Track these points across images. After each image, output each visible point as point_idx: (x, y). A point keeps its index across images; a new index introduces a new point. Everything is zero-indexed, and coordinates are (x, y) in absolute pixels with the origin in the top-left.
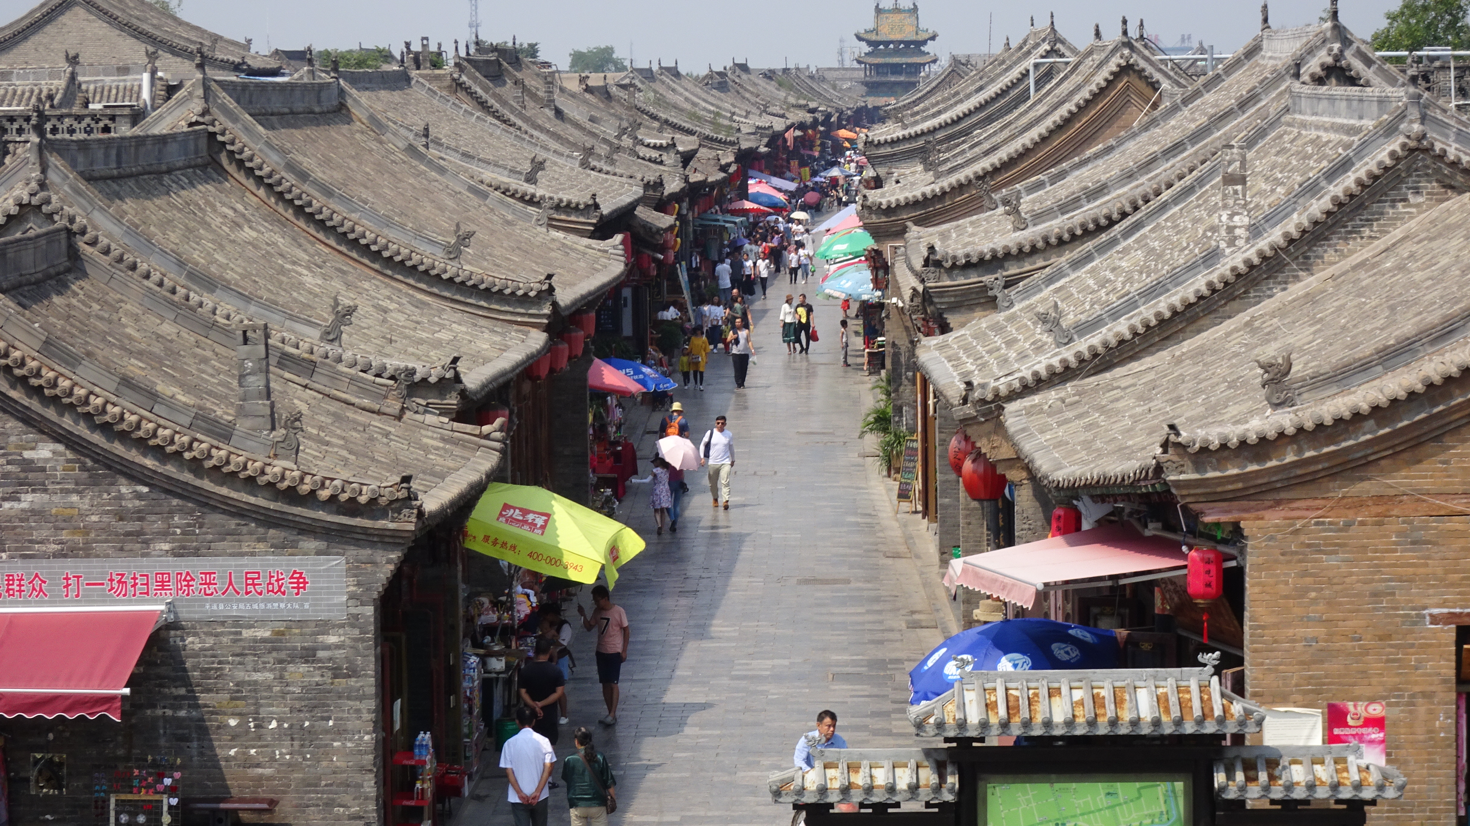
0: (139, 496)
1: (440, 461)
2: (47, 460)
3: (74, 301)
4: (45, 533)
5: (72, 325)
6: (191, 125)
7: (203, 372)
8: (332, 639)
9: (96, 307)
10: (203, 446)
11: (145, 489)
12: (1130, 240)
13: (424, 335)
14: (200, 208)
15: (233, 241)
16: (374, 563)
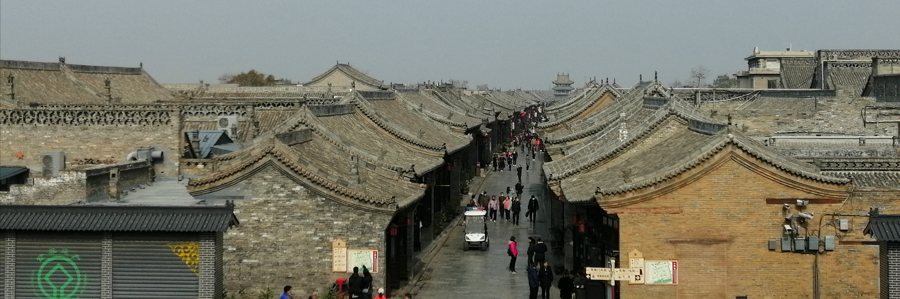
0: (323, 201)
1: (407, 193)
2: (299, 191)
3: (311, 149)
4: (297, 210)
5: (309, 155)
6: (351, 102)
7: (345, 168)
8: (373, 241)
9: (317, 150)
10: (340, 188)
11: (324, 199)
12: (600, 137)
13: (409, 159)
14: (351, 125)
15: (359, 133)
16: (384, 220)
